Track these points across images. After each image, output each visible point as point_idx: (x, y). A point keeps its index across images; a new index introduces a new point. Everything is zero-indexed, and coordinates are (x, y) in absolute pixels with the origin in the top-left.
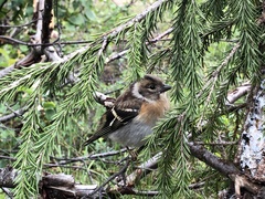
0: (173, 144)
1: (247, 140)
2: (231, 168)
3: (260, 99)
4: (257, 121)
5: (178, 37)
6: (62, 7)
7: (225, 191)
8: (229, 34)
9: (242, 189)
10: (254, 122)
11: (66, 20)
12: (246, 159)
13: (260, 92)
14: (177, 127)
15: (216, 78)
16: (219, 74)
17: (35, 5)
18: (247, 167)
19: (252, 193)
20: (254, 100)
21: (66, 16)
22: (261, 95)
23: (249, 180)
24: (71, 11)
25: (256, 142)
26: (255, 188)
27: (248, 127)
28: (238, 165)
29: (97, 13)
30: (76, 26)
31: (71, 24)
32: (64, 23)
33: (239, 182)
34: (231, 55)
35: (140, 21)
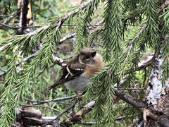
0: (104, 89)
1: (151, 87)
2: (141, 104)
3: (160, 60)
4: (158, 74)
5: (107, 20)
6: (36, 6)
7: (137, 119)
8: (141, 19)
9: (148, 117)
10: (156, 75)
11: (39, 14)
12: (151, 99)
13: (159, 56)
14: (106, 77)
15: (131, 46)
16: (133, 43)
17: (19, 4)
18: (151, 103)
19: (154, 120)
20: (155, 61)
21: (39, 11)
22: (160, 58)
23: (152, 112)
24: (42, 8)
25: (157, 87)
26: (156, 116)
27: (152, 78)
28: (145, 102)
29: (59, 10)
30: (45, 18)
31: (42, 16)
32: (37, 16)
33: (146, 113)
34: (141, 31)
35: (83, 9)
